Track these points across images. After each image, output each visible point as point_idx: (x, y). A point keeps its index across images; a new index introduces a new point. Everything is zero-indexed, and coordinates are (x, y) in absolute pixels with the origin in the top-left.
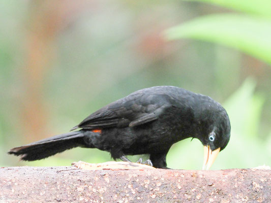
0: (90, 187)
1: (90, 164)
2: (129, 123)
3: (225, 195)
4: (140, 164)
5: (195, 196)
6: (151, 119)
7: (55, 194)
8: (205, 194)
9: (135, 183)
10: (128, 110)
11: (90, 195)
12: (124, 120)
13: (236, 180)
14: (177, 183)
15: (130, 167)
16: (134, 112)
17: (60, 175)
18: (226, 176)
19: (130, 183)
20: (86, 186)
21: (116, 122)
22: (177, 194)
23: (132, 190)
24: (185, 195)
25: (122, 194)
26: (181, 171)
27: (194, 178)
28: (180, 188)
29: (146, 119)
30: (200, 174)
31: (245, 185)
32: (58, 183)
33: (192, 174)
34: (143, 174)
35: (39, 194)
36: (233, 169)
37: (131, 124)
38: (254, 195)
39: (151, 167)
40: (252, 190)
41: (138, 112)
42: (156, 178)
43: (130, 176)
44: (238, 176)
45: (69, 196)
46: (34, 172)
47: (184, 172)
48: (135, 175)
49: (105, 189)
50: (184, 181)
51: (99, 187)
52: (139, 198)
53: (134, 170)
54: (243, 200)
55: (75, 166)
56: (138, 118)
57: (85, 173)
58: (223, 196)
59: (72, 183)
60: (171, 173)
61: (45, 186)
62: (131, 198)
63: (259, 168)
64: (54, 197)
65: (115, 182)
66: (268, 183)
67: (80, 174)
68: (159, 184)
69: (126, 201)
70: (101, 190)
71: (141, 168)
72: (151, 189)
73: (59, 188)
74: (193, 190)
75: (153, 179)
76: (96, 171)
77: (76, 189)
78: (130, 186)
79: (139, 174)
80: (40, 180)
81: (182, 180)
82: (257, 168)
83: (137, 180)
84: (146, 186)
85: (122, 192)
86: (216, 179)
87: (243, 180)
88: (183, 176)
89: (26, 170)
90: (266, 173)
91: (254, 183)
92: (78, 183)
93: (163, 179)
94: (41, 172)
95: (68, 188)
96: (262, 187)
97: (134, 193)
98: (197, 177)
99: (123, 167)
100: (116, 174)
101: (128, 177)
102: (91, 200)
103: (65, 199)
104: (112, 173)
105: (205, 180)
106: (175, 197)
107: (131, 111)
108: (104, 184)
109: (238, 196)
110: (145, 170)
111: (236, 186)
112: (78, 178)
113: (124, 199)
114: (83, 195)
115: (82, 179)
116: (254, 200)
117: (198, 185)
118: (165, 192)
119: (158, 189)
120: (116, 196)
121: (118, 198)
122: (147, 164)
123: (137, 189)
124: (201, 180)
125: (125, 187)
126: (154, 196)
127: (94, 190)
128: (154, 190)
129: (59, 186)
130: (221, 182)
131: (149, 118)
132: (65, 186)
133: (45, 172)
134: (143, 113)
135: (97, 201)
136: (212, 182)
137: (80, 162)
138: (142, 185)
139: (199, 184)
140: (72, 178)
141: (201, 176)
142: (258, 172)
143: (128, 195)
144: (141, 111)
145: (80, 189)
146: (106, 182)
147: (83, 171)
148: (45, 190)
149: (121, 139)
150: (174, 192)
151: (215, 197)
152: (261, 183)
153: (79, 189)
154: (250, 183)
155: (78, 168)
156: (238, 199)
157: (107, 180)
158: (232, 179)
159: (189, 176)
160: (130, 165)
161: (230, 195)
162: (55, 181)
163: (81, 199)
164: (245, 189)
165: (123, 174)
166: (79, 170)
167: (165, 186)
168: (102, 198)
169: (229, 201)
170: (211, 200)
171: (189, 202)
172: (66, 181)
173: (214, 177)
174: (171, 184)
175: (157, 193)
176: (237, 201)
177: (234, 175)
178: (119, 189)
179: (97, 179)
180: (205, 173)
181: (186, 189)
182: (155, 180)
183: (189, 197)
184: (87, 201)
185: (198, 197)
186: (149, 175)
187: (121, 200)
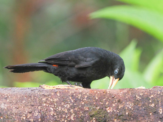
0: (49, 98)
1: (49, 86)
2: (75, 65)
5: (105, 103)
7: (31, 102)
8: (110, 102)
9: (73, 96)
11: (49, 103)
12: (72, 63)
13: (127, 94)
14: (95, 96)
15: (71, 88)
16: (79, 60)
17: (33, 92)
18: (122, 92)
19: (70, 96)
20: (47, 98)
21: (68, 63)
23: (72, 100)
24: (100, 102)
28: (97, 99)
30: (108, 91)
31: (131, 97)
32: (32, 96)
33: (103, 91)
34: (77, 91)
35: (22, 102)
36: (126, 89)
37: (76, 66)
38: (136, 102)
39: (82, 88)
40: (136, 100)
42: (84, 93)
43: (71, 92)
44: (128, 92)
45: (38, 103)
46: (19, 90)
47: (99, 90)
48: (73, 92)
49: (57, 99)
50: (99, 95)
51: (54, 98)
52: (75, 104)
54: (131, 105)
55: (41, 87)
57: (47, 91)
58: (120, 103)
59: (39, 96)
60: (92, 91)
61: (25, 98)
62: (71, 104)
63: (139, 88)
64: (30, 104)
65: (62, 95)
66: (144, 96)
67: (44, 91)
68: (86, 97)
69: (69, 106)
70: (55, 100)
71: (76, 88)
72: (82, 99)
73: (32, 99)
74: (104, 100)
76: (52, 90)
77: (42, 99)
78: (70, 98)
79: (75, 91)
80: (22, 95)
81: (98, 94)
82: (138, 88)
83: (74, 95)
84: (79, 98)
85: (66, 101)
86: (116, 94)
87: (130, 94)
88: (99, 92)
89: (15, 89)
90: (143, 90)
91: (137, 96)
92: (43, 96)
93: (88, 94)
94: (23, 90)
95: (37, 99)
96: (141, 98)
97: (72, 101)
98: (106, 93)
99: (66, 88)
100: (63, 91)
101: (69, 93)
102: (50, 105)
103: (36, 105)
104: (61, 91)
105: (110, 95)
106: (94, 103)
109: (128, 103)
110: (79, 89)
111: (127, 98)
112: (43, 93)
113: (67, 105)
114: (45, 102)
115: (45, 94)
116: (136, 105)
117: (106, 97)
118: (89, 101)
119: (85, 100)
121: (64, 104)
122: (80, 86)
123: (74, 99)
124: (108, 95)
125: (68, 99)
126: (83, 103)
127: (51, 100)
129: (32, 98)
130: (119, 96)
133: (25, 91)
134: (84, 61)
135: (53, 106)
136: (114, 95)
137: (44, 85)
138: (77, 97)
140: (40, 94)
141: (108, 92)
142: (139, 90)
143: (69, 102)
145: (44, 99)
146: (58, 96)
148: (25, 100)
149: (68, 72)
150: (94, 101)
151: (116, 103)
152: (140, 96)
154: (134, 96)
156: (128, 105)
157: (58, 94)
158: (124, 94)
159: (102, 92)
160: (71, 86)
161: (124, 102)
162: (30, 95)
163: (44, 105)
164: (131, 99)
165: (67, 91)
166: (44, 89)
167: (89, 98)
168: (56, 104)
169: (123, 106)
170: (114, 105)
171: (102, 106)
172: (36, 95)
173: (115, 93)
174: (92, 97)
175: (85, 101)
176: (128, 106)
177: (126, 92)
178: (64, 99)
179: (53, 94)
180: (110, 91)
181: (100, 99)
182: (83, 94)
183: (102, 103)
184: (47, 106)
185: (107, 103)
186: (81, 92)
187: (66, 105)
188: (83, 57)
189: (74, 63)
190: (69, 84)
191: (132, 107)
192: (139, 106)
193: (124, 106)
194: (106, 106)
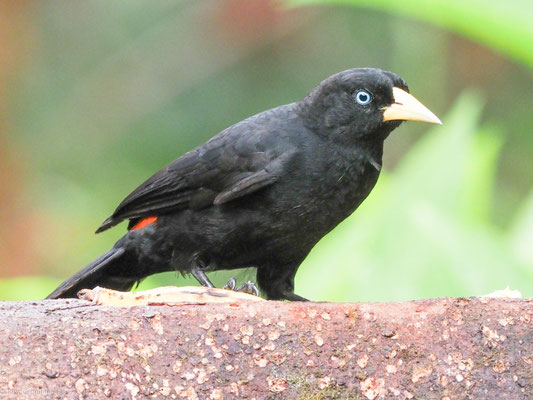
0: (121, 344)
1: (119, 294)
3: (422, 356)
4: (231, 293)
5: (355, 360)
7: (44, 362)
8: (376, 355)
9: (220, 333)
10: (210, 169)
11: (121, 362)
13: (445, 323)
14: (314, 332)
15: (209, 299)
16: (223, 172)
17: (52, 319)
18: (423, 315)
19: (209, 333)
20: (112, 342)
21: (188, 196)
22: (314, 357)
23: (214, 349)
24: (333, 358)
25: (192, 360)
26: (323, 306)
27: (352, 322)
28: (320, 342)
29: (248, 184)
30: (365, 309)
31: (464, 333)
32: (48, 337)
33: (347, 313)
34: (236, 312)
35: (6, 362)
36: (439, 300)
37: (219, 199)
38: (485, 354)
39: (257, 299)
40: (482, 345)
41: (233, 170)
42: (267, 322)
43: (210, 318)
44: (449, 314)
45: (73, 365)
47: (329, 307)
48: (220, 317)
49: (155, 348)
50: (330, 327)
51: (140, 345)
52: (229, 368)
53: (218, 305)
54: (462, 367)
55: (87, 298)
56: (232, 185)
57: (110, 314)
58: (417, 360)
59: (80, 337)
60: (301, 310)
61: (21, 343)
62: (212, 368)
63: (497, 294)
64: (40, 369)
65: (175, 332)
66: (517, 328)
67: (98, 315)
68: (274, 336)
69: (202, 375)
70: (146, 352)
71: (233, 301)
72: (257, 346)
73: (51, 349)
74: (350, 347)
75: (260, 325)
76: (133, 308)
77: (90, 349)
78: (209, 342)
79: (229, 313)
80: (8, 331)
81: (324, 325)
82: (492, 296)
83: (226, 328)
84: (246, 341)
85: (193, 355)
86: (401, 322)
87: (460, 323)
88: (326, 316)
90: (512, 306)
91: (486, 329)
92: (93, 337)
93: (282, 324)
94: (12, 312)
95: (72, 348)
96: (503, 338)
97: (218, 355)
98: (359, 318)
99: (193, 299)
100: (179, 314)
101: (204, 322)
102: (124, 374)
103: (66, 371)
104: (169, 312)
105: (376, 325)
106: (310, 362)
107: (216, 170)
108: (152, 337)
109: (450, 358)
110: (243, 306)
111: (446, 337)
112: (94, 325)
113: (196, 370)
114: (105, 362)
115: (103, 327)
116: (486, 368)
117: (360, 336)
118: (289, 353)
119: (272, 347)
120: (179, 364)
121: (184, 368)
122: (246, 292)
123: (225, 346)
124: (367, 325)
125: (199, 344)
126: (262, 363)
127: (130, 352)
128: (263, 349)
129: (51, 343)
130: (412, 329)
131: (254, 181)
132: (64, 343)
133: (19, 314)
134: (241, 171)
135: (138, 376)
136: (393, 328)
137: (98, 288)
138: (236, 337)
139: (363, 333)
140: (80, 326)
141: (367, 316)
142: (495, 305)
143: (205, 361)
144: (237, 169)
145: (99, 349)
146: (156, 334)
147: (105, 310)
148: (21, 354)
150: (308, 353)
151: (400, 362)
152: (500, 330)
153: (96, 350)
154: (476, 329)
155: (94, 302)
156: (449, 366)
157: (159, 328)
158: (436, 321)
159: (340, 317)
160: (210, 293)
161: (432, 357)
162: (42, 333)
163: (102, 371)
164: (465, 343)
165: (193, 314)
166: (96, 307)
167: (288, 339)
168: (148, 369)
169: (430, 371)
170: (391, 369)
171: (342, 374)
172: (67, 332)
173: (395, 317)
174: (301, 335)
175: (269, 354)
176: (449, 371)
177: (441, 313)
178: (184, 347)
179: (135, 326)
180: (376, 310)
181: (335, 345)
182: (264, 326)
183: (342, 363)
184: (114, 375)
185: (362, 363)
186: (252, 315)
187: (191, 372)
189: (207, 191)
191: (466, 374)
192: (496, 369)
193: (434, 371)
194: (360, 375)
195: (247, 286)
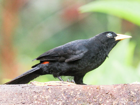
0: (41, 95)
1: (40, 83)
2: (65, 60)
3: (115, 98)
4: (68, 83)
5: (99, 99)
6: (77, 58)
7: (22, 100)
8: (104, 98)
9: (65, 93)
10: (65, 53)
11: (41, 100)
12: (62, 58)
13: (121, 90)
14: (88, 92)
15: (62, 84)
16: (68, 54)
17: (23, 89)
18: (116, 88)
19: (63, 93)
20: (38, 95)
22: (89, 99)
23: (64, 96)
24: (93, 99)
25: (58, 99)
26: (91, 86)
27: (98, 90)
28: (90, 95)
29: (75, 58)
30: (101, 87)
31: (126, 93)
32: (23, 93)
33: (97, 88)
34: (69, 87)
35: (12, 100)
36: (120, 84)
37: (66, 61)
38: (131, 98)
39: (74, 84)
40: (130, 96)
42: (77, 90)
43: (63, 89)
44: (122, 88)
45: (29, 101)
46: (9, 87)
47: (92, 86)
48: (65, 89)
49: (49, 96)
50: (93, 91)
51: (45, 95)
52: (67, 101)
53: (65, 86)
54: (125, 101)
55: (32, 84)
56: (70, 58)
57: (38, 88)
58: (114, 99)
59: (30, 94)
60: (85, 87)
61: (16, 95)
62: (63, 101)
63: (134, 83)
64: (21, 102)
65: (54, 92)
66: (139, 91)
67: (35, 88)
68: (79, 93)
69: (61, 103)
70: (47, 97)
71: (68, 85)
72: (74, 96)
73: (23, 96)
74: (97, 96)
75: (75, 91)
76: (44, 86)
77: (33, 97)
78: (62, 95)
79: (68, 88)
80: (13, 92)
81: (91, 91)
83: (67, 91)
84: (72, 95)
85: (58, 98)
86: (110, 90)
87: (125, 90)
88: (92, 88)
89: (5, 87)
90: (138, 86)
91: (131, 92)
92: (34, 94)
93: (81, 90)
94: (14, 87)
95: (28, 96)
96: (135, 94)
97: (65, 98)
98: (100, 89)
99: (59, 84)
100: (55, 88)
101: (61, 90)
102: (41, 103)
103: (27, 102)
104: (52, 87)
105: (104, 91)
106: (88, 100)
107: (66, 53)
108: (49, 94)
109: (122, 99)
110: (71, 86)
111: (121, 94)
112: (34, 91)
113: (59, 102)
114: (37, 100)
115: (36, 91)
116: (131, 101)
117: (100, 93)
118: (82, 97)
119: (78, 96)
120: (55, 100)
122: (72, 82)
123: (66, 96)
124: (102, 91)
125: (60, 95)
126: (76, 100)
127: (43, 97)
128: (76, 97)
129: (23, 95)
130: (113, 92)
131: (76, 58)
132: (27, 95)
134: (73, 55)
135: (45, 103)
136: (108, 91)
138: (69, 94)
139: (101, 93)
140: (31, 91)
141: (102, 88)
142: (133, 86)
143: (61, 99)
145: (35, 96)
146: (49, 93)
147: (37, 87)
148: (16, 98)
149: (60, 68)
150: (87, 98)
151: (110, 100)
152: (135, 92)
153: (34, 97)
154: (129, 92)
155: (34, 85)
157: (50, 91)
158: (119, 90)
159: (95, 89)
160: (63, 83)
161: (118, 98)
162: (21, 92)
163: (36, 102)
164: (126, 95)
165: (59, 88)
166: (34, 86)
167: (82, 94)
168: (47, 101)
169: (117, 102)
170: (108, 101)
171: (95, 103)
172: (27, 92)
173: (108, 89)
174: (85, 93)
175: (77, 98)
176: (122, 102)
177: (120, 88)
178: (56, 96)
179: (44, 91)
180: (104, 87)
181: (94, 96)
182: (76, 91)
183: (96, 100)
184: (39, 103)
185: (100, 100)
186: (73, 88)
187: (58, 102)
188: (72, 51)
189: (63, 58)
190: (61, 80)
191: (126, 103)
192: (134, 102)
193: (118, 102)
194: (100, 103)
195: (72, 81)
